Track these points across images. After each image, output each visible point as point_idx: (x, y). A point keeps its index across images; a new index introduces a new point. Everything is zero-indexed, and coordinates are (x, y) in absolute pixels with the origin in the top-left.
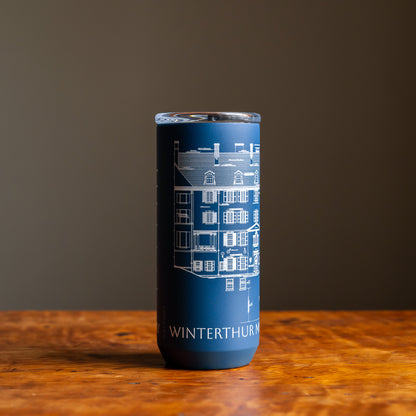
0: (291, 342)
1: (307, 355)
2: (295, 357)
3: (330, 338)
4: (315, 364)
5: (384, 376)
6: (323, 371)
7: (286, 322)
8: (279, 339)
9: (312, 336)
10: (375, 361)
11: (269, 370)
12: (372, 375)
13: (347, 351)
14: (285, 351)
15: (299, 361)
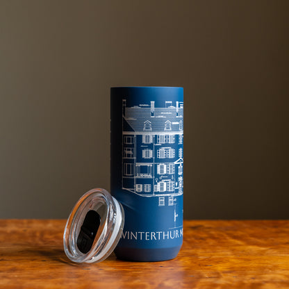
0: (197, 241)
1: (208, 250)
2: (200, 252)
3: (225, 239)
4: (214, 257)
5: (262, 265)
6: (219, 261)
7: (194, 228)
8: (189, 239)
9: (213, 237)
10: (256, 255)
11: (181, 260)
12: (253, 264)
13: (237, 248)
14: (193, 248)
15: (202, 254)
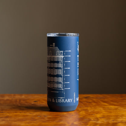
0: (88, 104)
1: (93, 108)
2: (89, 108)
3: (100, 103)
4: (95, 111)
5: (117, 114)
6: (98, 113)
7: (86, 98)
8: (84, 103)
9: (94, 102)
10: (114, 110)
11: (81, 112)
12: (113, 114)
13: (105, 107)
14: (86, 107)
15: (90, 110)
